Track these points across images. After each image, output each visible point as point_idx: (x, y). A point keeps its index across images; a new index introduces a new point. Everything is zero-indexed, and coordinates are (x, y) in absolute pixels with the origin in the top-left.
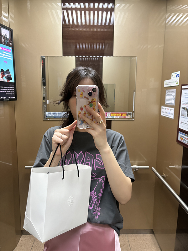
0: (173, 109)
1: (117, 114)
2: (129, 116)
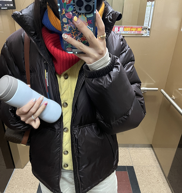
1: (131, 28)
2: (145, 31)
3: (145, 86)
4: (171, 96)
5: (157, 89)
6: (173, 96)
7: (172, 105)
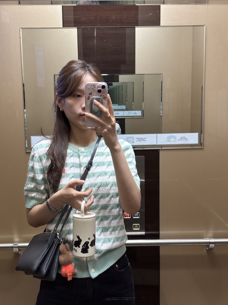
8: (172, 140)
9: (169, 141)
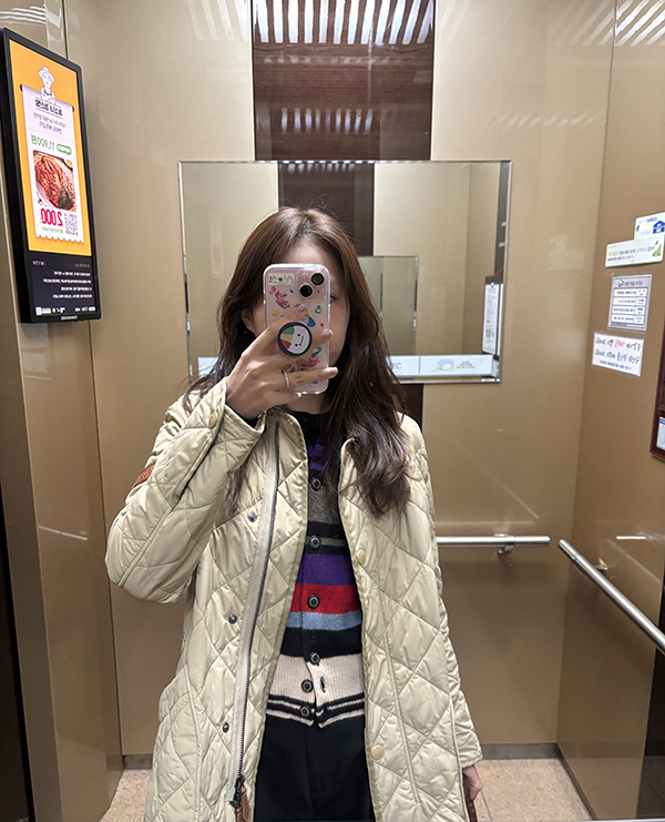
0: (641, 342)
3: (506, 530)
4: (594, 563)
5: (547, 539)
6: (602, 562)
7: (602, 594)
8: (446, 367)
9: (441, 369)
